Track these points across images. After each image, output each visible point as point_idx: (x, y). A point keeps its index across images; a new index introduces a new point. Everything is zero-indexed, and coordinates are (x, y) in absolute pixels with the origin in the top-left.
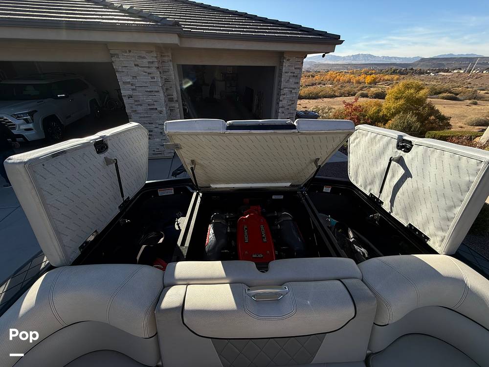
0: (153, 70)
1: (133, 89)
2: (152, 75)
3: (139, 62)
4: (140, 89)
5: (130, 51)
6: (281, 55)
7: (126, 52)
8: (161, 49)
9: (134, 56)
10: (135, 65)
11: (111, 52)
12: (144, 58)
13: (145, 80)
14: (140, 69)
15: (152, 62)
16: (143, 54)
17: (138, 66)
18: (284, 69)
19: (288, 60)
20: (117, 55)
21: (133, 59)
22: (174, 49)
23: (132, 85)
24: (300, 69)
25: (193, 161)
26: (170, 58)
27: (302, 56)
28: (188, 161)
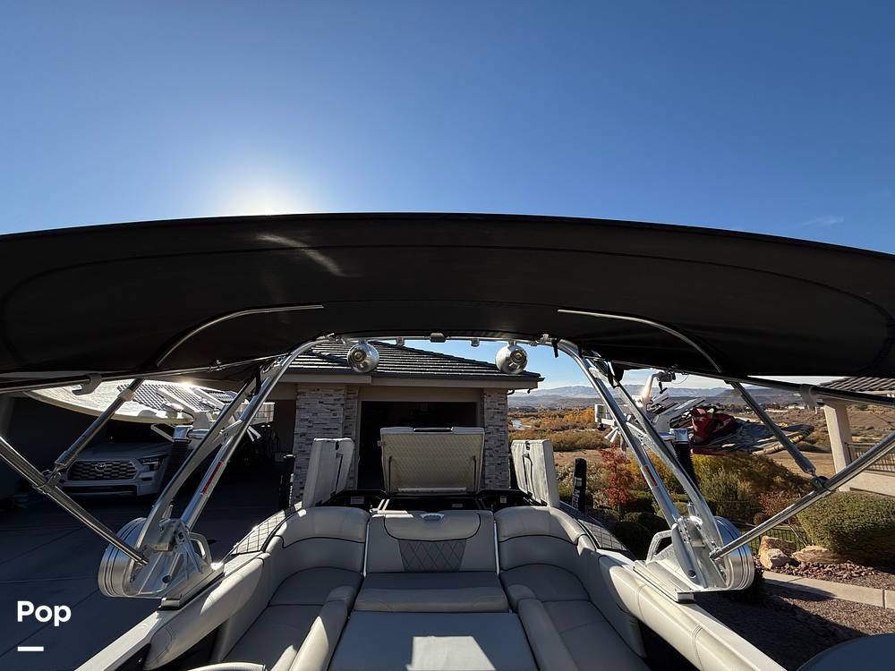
0: (338, 407)
2: (334, 412)
3: (324, 399)
4: (318, 426)
5: (318, 390)
6: (481, 391)
7: (314, 391)
8: (349, 387)
10: (320, 402)
11: (299, 391)
12: (331, 395)
13: (325, 417)
14: (324, 406)
15: (339, 400)
16: (332, 392)
17: (322, 403)
18: (486, 406)
19: (489, 396)
20: (304, 393)
21: (320, 397)
22: (362, 387)
23: (310, 422)
24: (505, 405)
25: (390, 458)
26: (357, 395)
27: (504, 392)
28: (388, 458)
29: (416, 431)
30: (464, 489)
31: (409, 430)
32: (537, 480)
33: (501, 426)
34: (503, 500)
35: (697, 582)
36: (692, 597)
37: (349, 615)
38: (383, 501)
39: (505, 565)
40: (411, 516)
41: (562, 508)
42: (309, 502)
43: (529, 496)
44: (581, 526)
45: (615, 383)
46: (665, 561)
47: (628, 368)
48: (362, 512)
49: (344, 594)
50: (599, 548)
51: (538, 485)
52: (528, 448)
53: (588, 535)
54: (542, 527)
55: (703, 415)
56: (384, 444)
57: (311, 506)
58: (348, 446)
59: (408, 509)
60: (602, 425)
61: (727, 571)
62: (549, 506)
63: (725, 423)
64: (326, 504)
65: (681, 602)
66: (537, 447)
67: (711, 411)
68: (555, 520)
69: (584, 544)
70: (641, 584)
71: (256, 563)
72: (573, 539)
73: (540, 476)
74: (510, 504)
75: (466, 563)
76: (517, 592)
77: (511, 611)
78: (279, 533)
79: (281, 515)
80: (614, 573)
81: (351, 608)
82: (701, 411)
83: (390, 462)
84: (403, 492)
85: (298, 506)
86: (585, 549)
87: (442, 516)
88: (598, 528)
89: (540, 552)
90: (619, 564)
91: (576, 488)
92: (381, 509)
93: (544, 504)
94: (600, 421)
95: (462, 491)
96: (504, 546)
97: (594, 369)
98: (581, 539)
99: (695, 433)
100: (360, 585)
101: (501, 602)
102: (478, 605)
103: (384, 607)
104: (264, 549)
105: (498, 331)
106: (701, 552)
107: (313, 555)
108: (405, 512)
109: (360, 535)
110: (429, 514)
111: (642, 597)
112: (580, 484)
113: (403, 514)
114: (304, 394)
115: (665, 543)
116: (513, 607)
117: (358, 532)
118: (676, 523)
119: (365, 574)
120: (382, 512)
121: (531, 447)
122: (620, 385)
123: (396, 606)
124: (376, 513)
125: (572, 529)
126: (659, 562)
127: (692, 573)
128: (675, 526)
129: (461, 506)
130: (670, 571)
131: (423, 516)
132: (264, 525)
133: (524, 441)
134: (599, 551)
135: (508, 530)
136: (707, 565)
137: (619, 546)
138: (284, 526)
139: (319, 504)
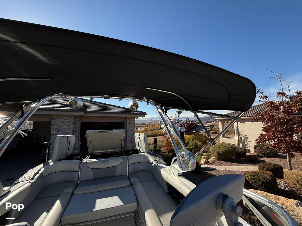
0: (70, 124)
1: (58, 132)
2: (69, 126)
3: (64, 121)
4: (62, 131)
5: (61, 117)
6: (126, 118)
7: (59, 118)
8: (75, 117)
9: (63, 119)
10: (62, 122)
11: (52, 118)
12: (68, 120)
13: (65, 128)
14: (64, 123)
15: (70, 121)
16: (67, 118)
17: (63, 122)
18: (128, 123)
19: (129, 120)
21: (62, 120)
22: (81, 117)
23: (58, 130)
24: (134, 122)
25: (90, 141)
26: (79, 119)
27: (134, 118)
28: (89, 141)
29: (100, 131)
30: (118, 150)
31: (97, 131)
32: (142, 145)
33: (133, 129)
34: (131, 153)
35: (182, 170)
36: (181, 174)
37: (72, 196)
38: (88, 156)
39: (130, 172)
40: (97, 160)
41: (149, 153)
42: (55, 160)
43: (139, 150)
44: (154, 158)
45: (165, 114)
46: (175, 165)
47: (169, 109)
48: (78, 161)
49: (70, 190)
50: (158, 164)
51: (142, 147)
52: (140, 136)
53: (156, 161)
54: (142, 160)
55: (188, 123)
56: (88, 136)
57: (56, 161)
58: (73, 138)
59: (96, 158)
60: (161, 127)
61: (189, 166)
62: (145, 153)
63: (194, 125)
64: (63, 159)
65: (178, 176)
66: (142, 135)
67: (191, 122)
68: (147, 157)
69: (154, 163)
70: (169, 172)
71: (28, 184)
72: (151, 162)
73: (143, 144)
74: (133, 153)
75: (117, 174)
76: (132, 180)
77: (131, 186)
78: (40, 172)
79: (42, 165)
80: (162, 171)
81: (72, 194)
82: (188, 122)
83: (90, 143)
84: (95, 153)
85: (50, 161)
86: (155, 165)
87: (109, 159)
88: (159, 158)
89: (141, 167)
90: (163, 168)
91: (154, 147)
92: (87, 159)
93: (144, 152)
94: (160, 126)
95: (117, 151)
96: (130, 167)
97: (159, 110)
98: (154, 162)
99: (186, 129)
100: (77, 186)
101: (128, 183)
102: (120, 186)
103: (86, 192)
104: (32, 179)
105: (129, 96)
106: (184, 161)
107: (56, 179)
108: (95, 159)
109: (77, 169)
110: (104, 159)
111: (168, 176)
112: (155, 146)
113: (95, 160)
114: (55, 119)
115: (176, 160)
116: (132, 185)
117: (76, 168)
118: (179, 154)
119: (79, 182)
120: (87, 160)
121: (140, 135)
122: (166, 115)
123: (90, 191)
124: (84, 161)
125: (151, 159)
126: (174, 166)
127: (181, 168)
128: (178, 155)
129: (117, 155)
130: (176, 168)
131: (102, 160)
132: (33, 169)
133: (138, 133)
134: (158, 165)
135: (131, 161)
136: (185, 165)
137: (164, 163)
138: (43, 169)
139: (60, 160)
